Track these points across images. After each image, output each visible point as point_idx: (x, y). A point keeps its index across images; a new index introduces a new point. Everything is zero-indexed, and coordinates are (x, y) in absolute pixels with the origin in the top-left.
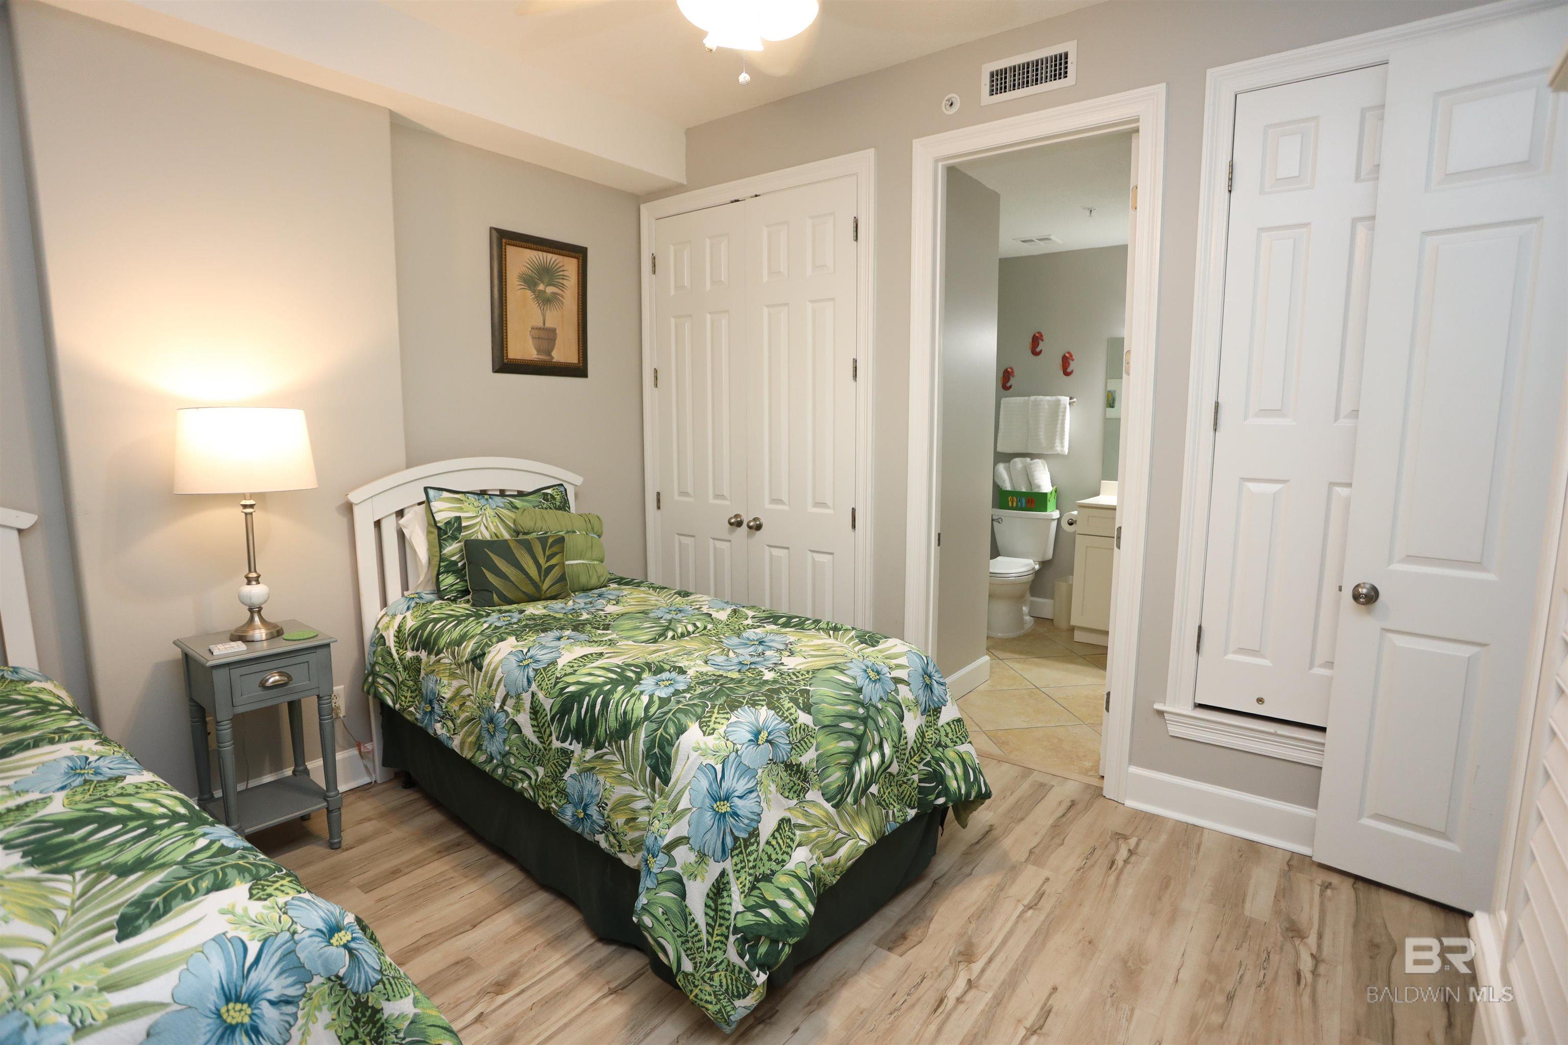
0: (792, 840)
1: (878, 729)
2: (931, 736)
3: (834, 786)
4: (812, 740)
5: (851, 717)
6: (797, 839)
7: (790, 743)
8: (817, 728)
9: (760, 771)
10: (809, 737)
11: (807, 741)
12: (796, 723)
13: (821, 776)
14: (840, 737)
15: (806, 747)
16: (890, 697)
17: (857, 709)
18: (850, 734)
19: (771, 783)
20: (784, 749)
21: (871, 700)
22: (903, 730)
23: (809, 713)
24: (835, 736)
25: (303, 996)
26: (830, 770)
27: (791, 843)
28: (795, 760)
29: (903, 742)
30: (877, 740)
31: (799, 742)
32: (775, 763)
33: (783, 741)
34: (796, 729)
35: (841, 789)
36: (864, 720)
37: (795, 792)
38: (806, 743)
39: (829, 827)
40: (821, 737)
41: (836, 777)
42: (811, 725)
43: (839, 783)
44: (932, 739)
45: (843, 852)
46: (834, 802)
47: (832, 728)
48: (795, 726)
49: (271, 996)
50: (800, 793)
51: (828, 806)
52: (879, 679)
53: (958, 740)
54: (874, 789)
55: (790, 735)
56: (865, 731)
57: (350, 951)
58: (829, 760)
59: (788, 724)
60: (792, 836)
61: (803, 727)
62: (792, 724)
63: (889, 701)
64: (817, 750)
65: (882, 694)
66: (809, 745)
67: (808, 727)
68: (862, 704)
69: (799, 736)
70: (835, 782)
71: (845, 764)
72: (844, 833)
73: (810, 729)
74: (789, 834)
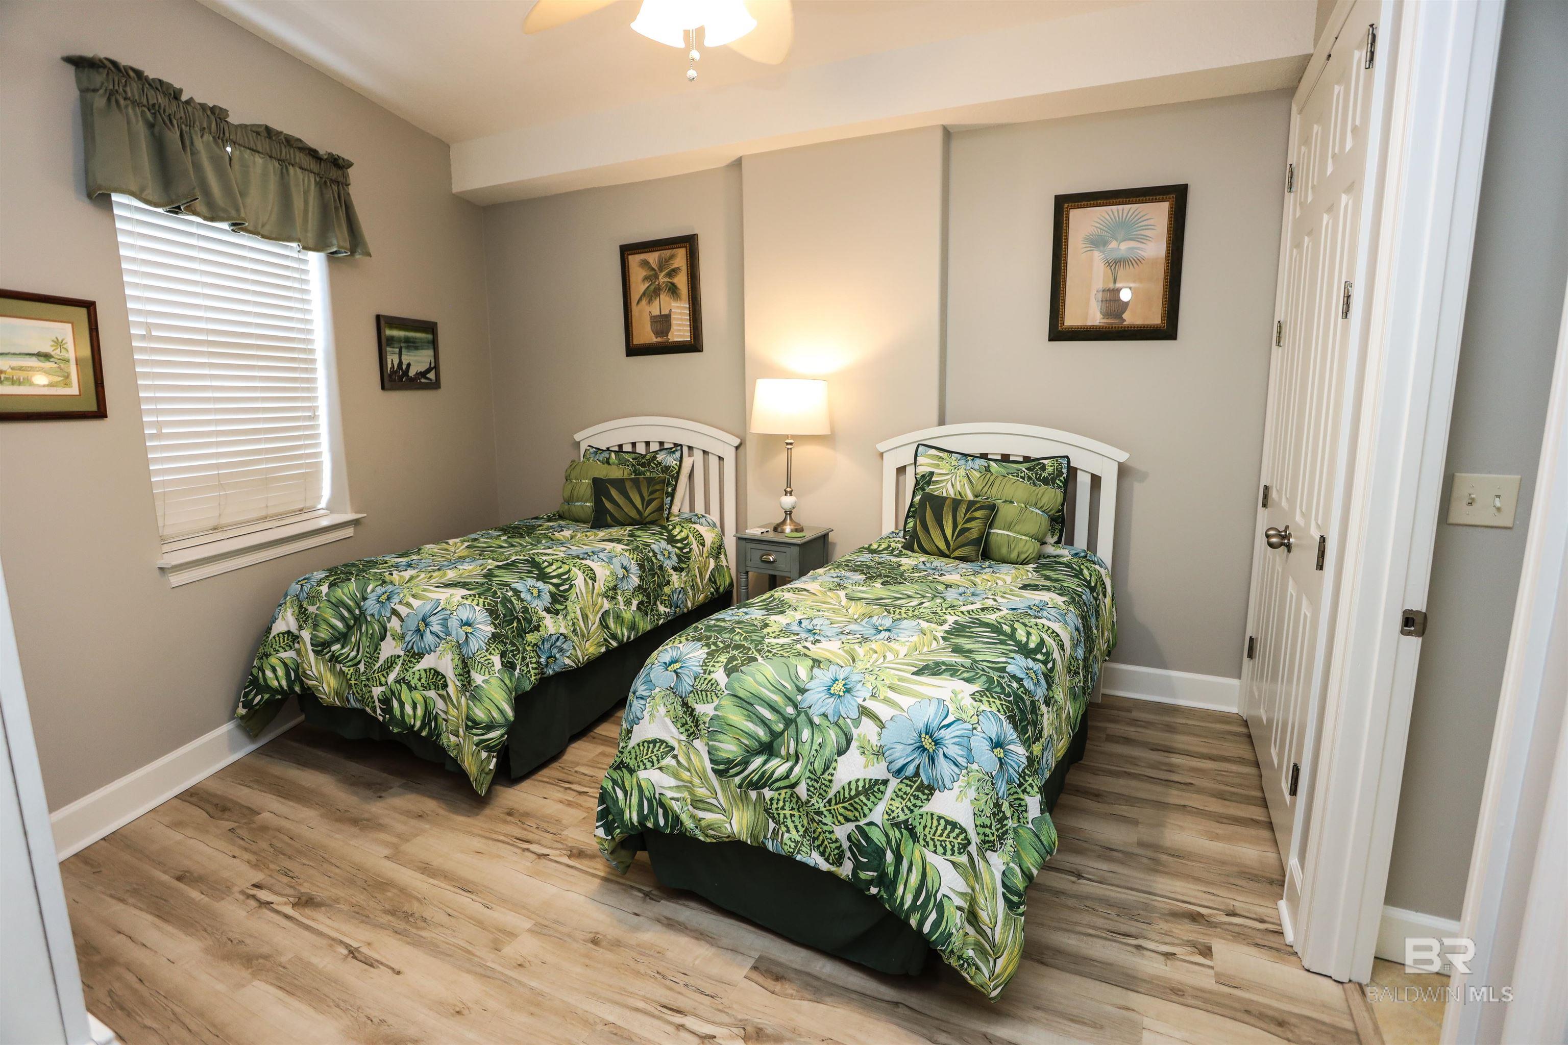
0: (658, 760)
1: (797, 741)
2: (894, 808)
3: (724, 755)
4: (714, 698)
5: (773, 709)
6: (664, 763)
7: (693, 686)
8: (726, 692)
9: (657, 690)
10: (713, 694)
11: (709, 695)
12: (709, 674)
13: (712, 734)
14: (749, 716)
15: (705, 699)
16: (841, 722)
17: (786, 706)
18: (764, 722)
19: (662, 705)
20: (685, 687)
21: (810, 707)
22: (834, 764)
23: (728, 676)
24: (746, 712)
25: (445, 639)
26: (721, 737)
27: (656, 762)
28: (691, 701)
29: (826, 776)
30: (792, 750)
31: (701, 691)
32: (674, 693)
33: (688, 681)
34: (705, 679)
35: (729, 762)
36: (789, 722)
37: (687, 730)
38: (707, 696)
39: (703, 783)
40: (727, 702)
41: (730, 748)
42: (722, 685)
43: (731, 757)
44: (893, 812)
45: (709, 817)
46: (716, 767)
47: (745, 703)
48: (706, 676)
49: (433, 629)
50: (692, 735)
51: (708, 766)
52: (840, 696)
53: (931, 843)
54: (768, 793)
55: (698, 680)
56: (782, 733)
57: (467, 636)
58: (727, 727)
59: (702, 671)
60: (660, 758)
61: (713, 682)
62: (705, 673)
63: (836, 724)
64: (716, 709)
65: (830, 712)
66: (710, 700)
67: (718, 685)
68: (796, 706)
69: (704, 686)
70: (726, 751)
71: (746, 745)
72: (721, 806)
73: (718, 688)
74: (660, 755)
